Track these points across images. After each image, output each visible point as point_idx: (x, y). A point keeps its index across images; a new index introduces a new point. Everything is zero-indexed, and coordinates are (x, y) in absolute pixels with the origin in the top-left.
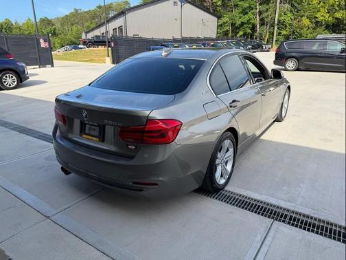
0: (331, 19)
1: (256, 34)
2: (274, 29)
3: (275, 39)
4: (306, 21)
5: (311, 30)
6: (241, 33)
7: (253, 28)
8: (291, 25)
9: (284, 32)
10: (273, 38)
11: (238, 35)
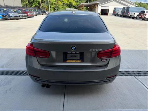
0: (68, 2)
1: (41, 6)
2: (48, 5)
3: (49, 9)
4: (60, 3)
5: (62, 6)
6: (34, 5)
7: (39, 3)
8: (55, 4)
9: (52, 6)
10: (48, 9)
11: (33, 6)
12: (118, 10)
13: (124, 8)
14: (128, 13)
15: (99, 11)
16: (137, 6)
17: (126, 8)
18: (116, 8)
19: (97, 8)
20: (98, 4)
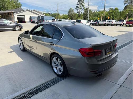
12: (34, 19)
13: (39, 17)
14: (44, 20)
15: (16, 20)
16: (45, 15)
17: (40, 17)
18: (31, 17)
19: (13, 17)
20: (13, 12)
